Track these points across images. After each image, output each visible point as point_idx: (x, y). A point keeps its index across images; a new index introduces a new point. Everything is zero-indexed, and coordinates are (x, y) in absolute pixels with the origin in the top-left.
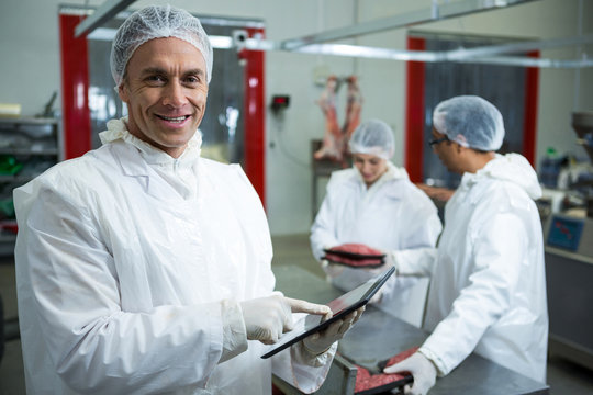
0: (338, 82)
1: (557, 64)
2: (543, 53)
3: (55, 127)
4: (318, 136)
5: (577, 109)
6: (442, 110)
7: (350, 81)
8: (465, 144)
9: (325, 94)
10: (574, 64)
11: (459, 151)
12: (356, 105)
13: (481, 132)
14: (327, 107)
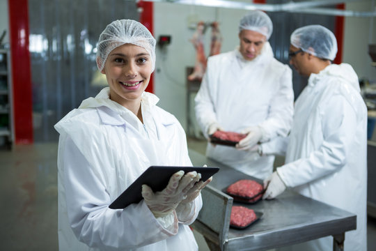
0: (205, 26)
1: (357, 14)
2: (348, 5)
3: (5, 55)
4: (191, 64)
5: (371, 42)
6: (298, 33)
7: (214, 26)
8: (313, 54)
9: (196, 34)
10: (369, 14)
11: (309, 59)
12: (217, 42)
13: (325, 45)
14: (198, 44)
